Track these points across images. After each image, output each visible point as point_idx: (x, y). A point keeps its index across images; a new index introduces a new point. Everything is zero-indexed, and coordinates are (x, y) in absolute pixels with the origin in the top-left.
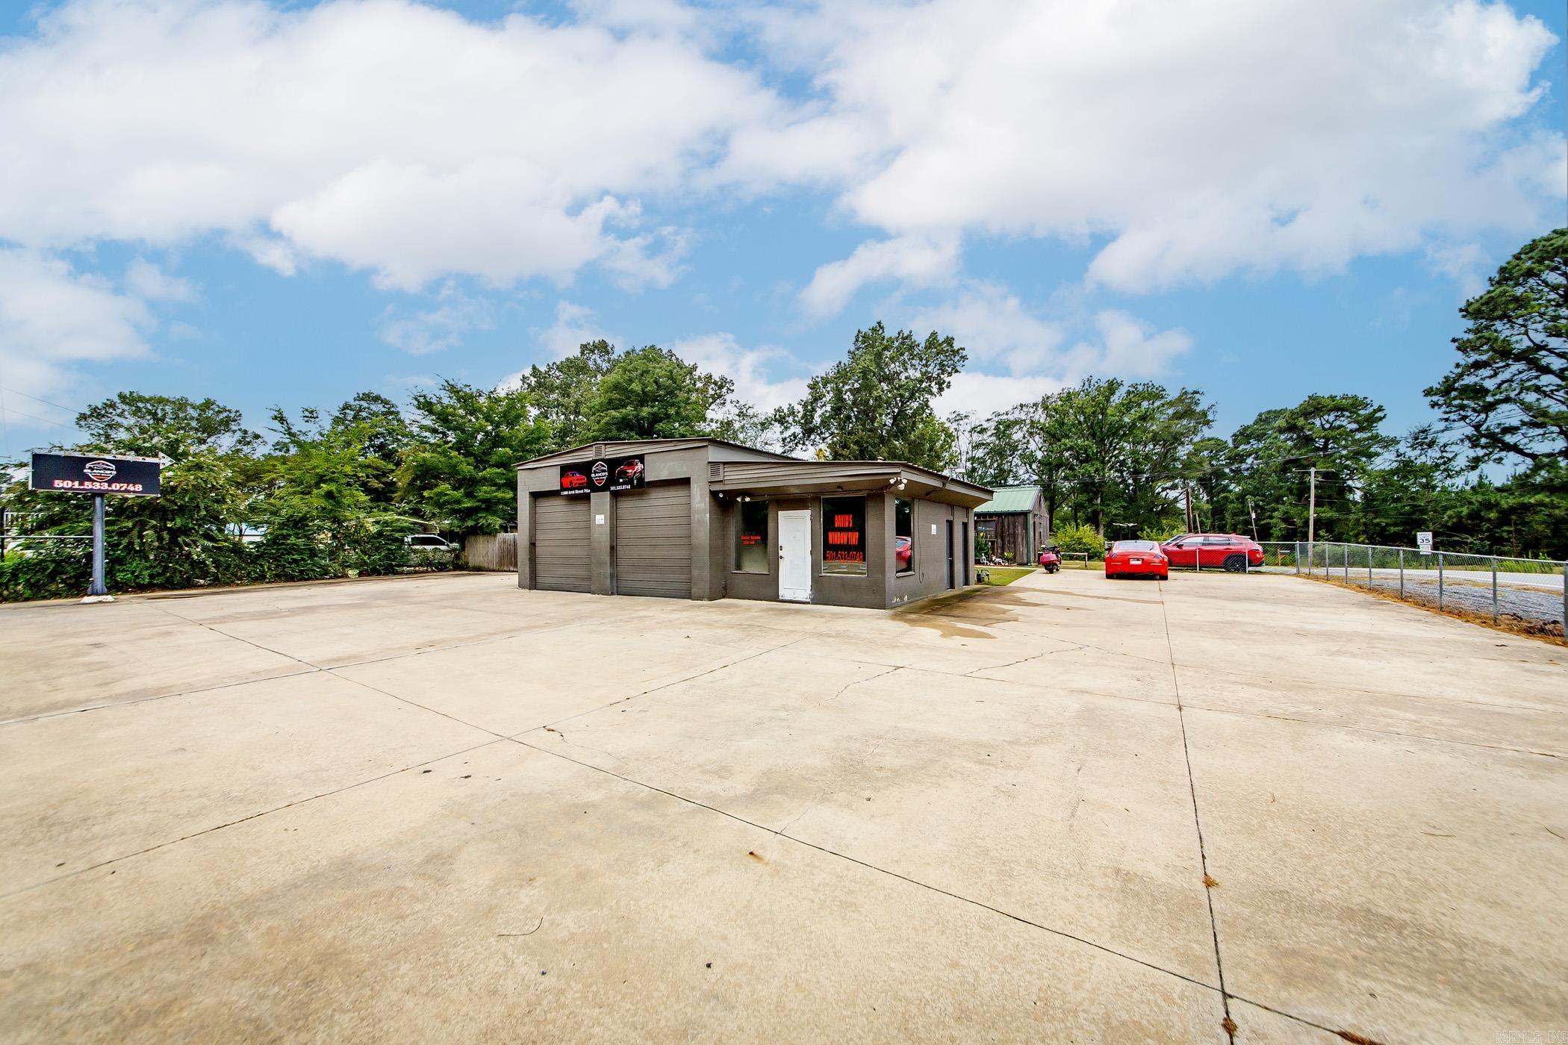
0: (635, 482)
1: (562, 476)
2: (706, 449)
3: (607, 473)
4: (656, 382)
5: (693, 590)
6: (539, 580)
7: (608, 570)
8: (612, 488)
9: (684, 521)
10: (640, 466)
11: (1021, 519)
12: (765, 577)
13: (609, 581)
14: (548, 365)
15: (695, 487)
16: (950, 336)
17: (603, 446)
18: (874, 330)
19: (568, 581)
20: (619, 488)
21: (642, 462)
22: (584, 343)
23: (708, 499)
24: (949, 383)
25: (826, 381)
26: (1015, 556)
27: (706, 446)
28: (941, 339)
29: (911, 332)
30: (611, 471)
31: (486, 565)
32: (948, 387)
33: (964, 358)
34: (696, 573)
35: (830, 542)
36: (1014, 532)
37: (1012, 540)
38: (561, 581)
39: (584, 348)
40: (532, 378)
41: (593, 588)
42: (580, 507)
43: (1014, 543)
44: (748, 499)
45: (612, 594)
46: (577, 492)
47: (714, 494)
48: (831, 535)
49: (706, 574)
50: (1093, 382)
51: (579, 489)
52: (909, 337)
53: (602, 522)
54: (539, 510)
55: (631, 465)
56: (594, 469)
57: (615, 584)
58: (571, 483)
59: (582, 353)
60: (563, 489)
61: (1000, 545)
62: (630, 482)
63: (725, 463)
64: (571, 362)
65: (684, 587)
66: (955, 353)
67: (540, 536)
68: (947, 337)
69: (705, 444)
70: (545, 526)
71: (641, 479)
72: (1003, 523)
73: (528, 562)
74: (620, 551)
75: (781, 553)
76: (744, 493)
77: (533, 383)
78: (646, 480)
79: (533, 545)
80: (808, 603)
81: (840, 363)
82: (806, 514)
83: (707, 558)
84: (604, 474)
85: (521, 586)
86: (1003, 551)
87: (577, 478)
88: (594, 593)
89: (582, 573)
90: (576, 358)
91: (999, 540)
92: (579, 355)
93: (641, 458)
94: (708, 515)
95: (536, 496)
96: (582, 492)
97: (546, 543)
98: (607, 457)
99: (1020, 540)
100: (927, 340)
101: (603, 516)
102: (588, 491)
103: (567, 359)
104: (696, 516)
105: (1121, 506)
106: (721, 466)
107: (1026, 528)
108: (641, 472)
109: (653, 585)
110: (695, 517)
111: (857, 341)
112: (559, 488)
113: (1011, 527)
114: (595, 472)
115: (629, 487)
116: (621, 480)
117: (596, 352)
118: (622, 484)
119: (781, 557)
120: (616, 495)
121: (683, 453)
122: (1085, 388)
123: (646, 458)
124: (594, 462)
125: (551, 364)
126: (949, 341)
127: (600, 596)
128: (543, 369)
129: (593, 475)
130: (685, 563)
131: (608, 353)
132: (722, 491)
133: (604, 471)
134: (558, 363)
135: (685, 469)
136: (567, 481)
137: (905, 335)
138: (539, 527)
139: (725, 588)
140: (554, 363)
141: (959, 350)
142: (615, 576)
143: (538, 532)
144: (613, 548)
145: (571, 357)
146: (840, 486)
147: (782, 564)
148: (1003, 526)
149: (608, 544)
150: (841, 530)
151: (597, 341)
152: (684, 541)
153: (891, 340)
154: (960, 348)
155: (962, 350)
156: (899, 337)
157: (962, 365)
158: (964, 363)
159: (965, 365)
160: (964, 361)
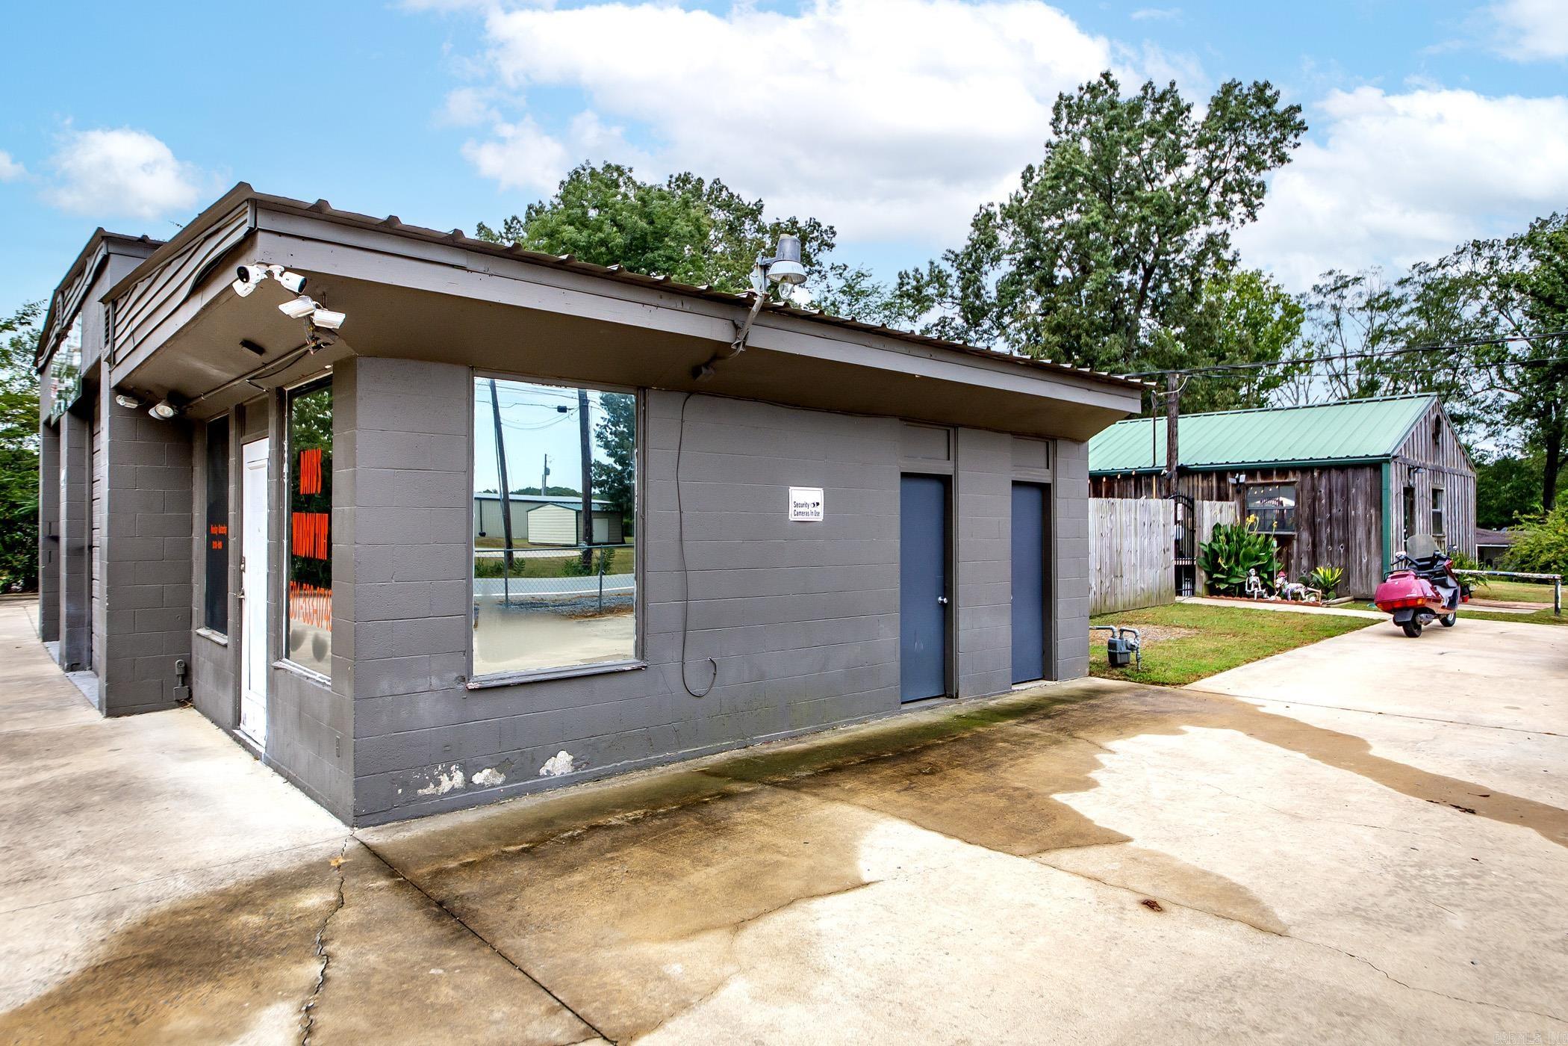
2: (109, 265)
7: (64, 609)
11: (1363, 480)
12: (225, 651)
23: (108, 415)
26: (1346, 577)
27: (108, 258)
29: (1172, 83)
35: (295, 548)
36: (1346, 513)
37: (1338, 534)
43: (1346, 542)
45: (75, 667)
48: (296, 524)
52: (1169, 93)
57: (84, 643)
61: (1306, 547)
63: (114, 301)
66: (1282, 119)
69: (104, 251)
72: (1314, 489)
75: (244, 581)
80: (261, 757)
81: (1029, 169)
86: (1314, 563)
91: (1305, 536)
94: (108, 462)
99: (1361, 533)
106: (111, 311)
107: (1377, 501)
113: (1337, 498)
137: (1160, 91)
139: (185, 678)
141: (1288, 111)
142: (84, 624)
144: (80, 553)
148: (1315, 499)
149: (65, 542)
153: (1132, 107)
154: (1295, 105)
155: (1299, 109)
156: (1144, 98)
157: (1292, 145)
158: (1298, 141)
159: (1299, 144)
160: (1296, 136)
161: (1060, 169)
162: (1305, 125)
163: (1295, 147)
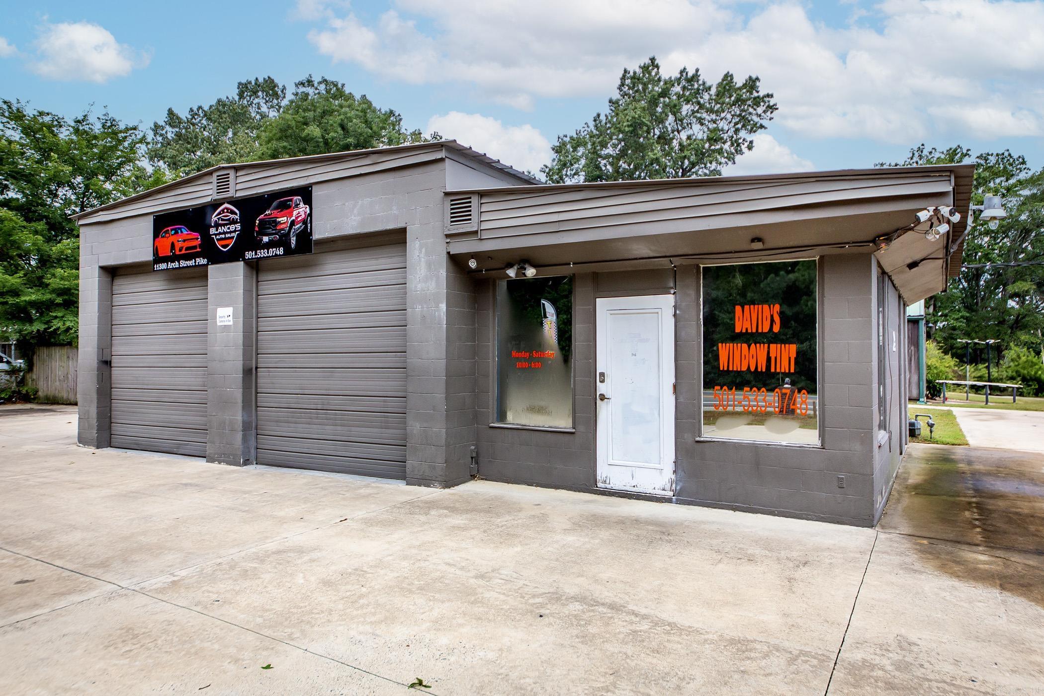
0: (293, 240)
1: (156, 235)
2: (439, 166)
3: (238, 226)
4: (343, 127)
5: (409, 463)
6: (117, 429)
7: (239, 417)
8: (249, 255)
9: (393, 318)
10: (302, 210)
12: (567, 437)
13: (239, 436)
14: (191, 110)
15: (414, 246)
16: (754, 77)
17: (232, 173)
18: (645, 68)
19: (167, 433)
20: (262, 253)
21: (308, 201)
22: (244, 81)
23: (443, 273)
24: (751, 142)
25: (577, 143)
27: (441, 160)
28: (739, 81)
29: (697, 70)
30: (247, 221)
31: (65, 395)
32: (750, 148)
33: (772, 108)
34: (415, 427)
35: (723, 364)
38: (156, 432)
39: (243, 88)
40: (168, 128)
41: (210, 450)
42: (191, 293)
44: (531, 272)
45: (247, 462)
46: (183, 263)
47: (457, 261)
48: (724, 350)
49: (439, 430)
50: (925, 152)
51: (187, 257)
52: (696, 77)
53: (230, 322)
54: (117, 300)
55: (285, 207)
56: (214, 218)
57: (252, 443)
58: (173, 246)
59: (241, 95)
60: (158, 259)
62: (283, 241)
63: (482, 194)
64: (224, 105)
65: (393, 453)
66: (757, 101)
67: (119, 348)
68: (750, 78)
69: (439, 155)
70: (128, 330)
71: (305, 237)
73: (95, 396)
74: (264, 379)
75: (601, 388)
76: (523, 258)
77: (170, 136)
78: (316, 236)
79: (106, 364)
80: (669, 500)
81: (599, 115)
82: (665, 303)
83: (440, 396)
84: (232, 227)
85: (82, 440)
87: (185, 238)
88: (211, 460)
89: (193, 419)
90: (233, 103)
92: (237, 98)
93: (306, 193)
94: (443, 307)
95: (112, 273)
96: (191, 263)
97: (129, 361)
98: (240, 194)
100: (719, 85)
101: (229, 311)
102: (202, 261)
103: (219, 101)
104: (418, 309)
105: (962, 317)
106: (475, 200)
108: (304, 222)
109: (328, 448)
110: (416, 310)
111: (623, 85)
112: (150, 257)
114: (217, 225)
115: (280, 251)
116: (266, 239)
117: (260, 94)
118: (268, 246)
119: (603, 397)
120: (255, 267)
121: (390, 178)
122: (915, 159)
123: (317, 193)
124: (215, 205)
125: (195, 109)
126: (752, 84)
127: (224, 467)
128: (184, 115)
129: (213, 231)
130: (393, 404)
131: (276, 95)
132: (474, 255)
133: (234, 222)
134: (206, 108)
135: (395, 211)
136: (165, 244)
137: (690, 75)
138: (117, 331)
139: (475, 459)
140: (200, 108)
141: (765, 96)
142: (252, 428)
143: (116, 341)
144: (250, 373)
145: (224, 99)
146: (757, 237)
147: (604, 412)
149: (239, 365)
150: (749, 338)
151: (261, 80)
152: (391, 360)
153: (670, 83)
154: (770, 93)
155: (772, 96)
156: (680, 78)
157: (769, 118)
158: (772, 116)
159: (772, 118)
160: (771, 113)
161: (634, 120)
162: (777, 107)
163: (770, 120)
